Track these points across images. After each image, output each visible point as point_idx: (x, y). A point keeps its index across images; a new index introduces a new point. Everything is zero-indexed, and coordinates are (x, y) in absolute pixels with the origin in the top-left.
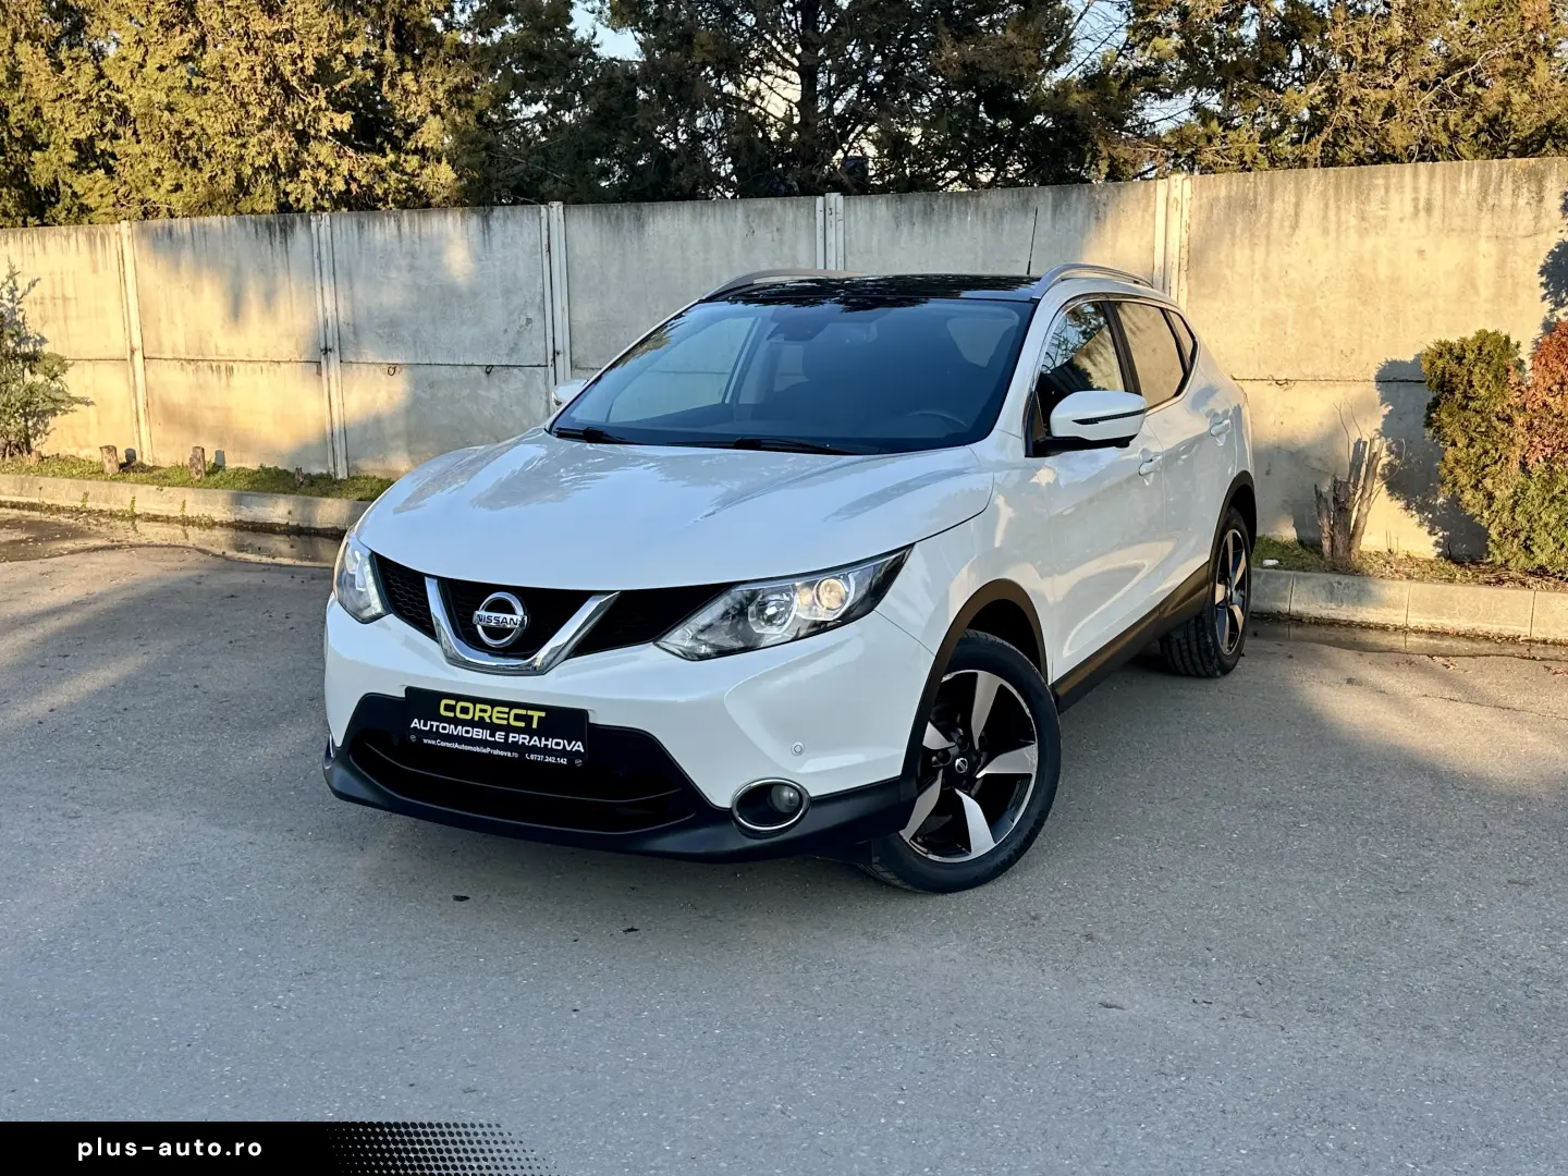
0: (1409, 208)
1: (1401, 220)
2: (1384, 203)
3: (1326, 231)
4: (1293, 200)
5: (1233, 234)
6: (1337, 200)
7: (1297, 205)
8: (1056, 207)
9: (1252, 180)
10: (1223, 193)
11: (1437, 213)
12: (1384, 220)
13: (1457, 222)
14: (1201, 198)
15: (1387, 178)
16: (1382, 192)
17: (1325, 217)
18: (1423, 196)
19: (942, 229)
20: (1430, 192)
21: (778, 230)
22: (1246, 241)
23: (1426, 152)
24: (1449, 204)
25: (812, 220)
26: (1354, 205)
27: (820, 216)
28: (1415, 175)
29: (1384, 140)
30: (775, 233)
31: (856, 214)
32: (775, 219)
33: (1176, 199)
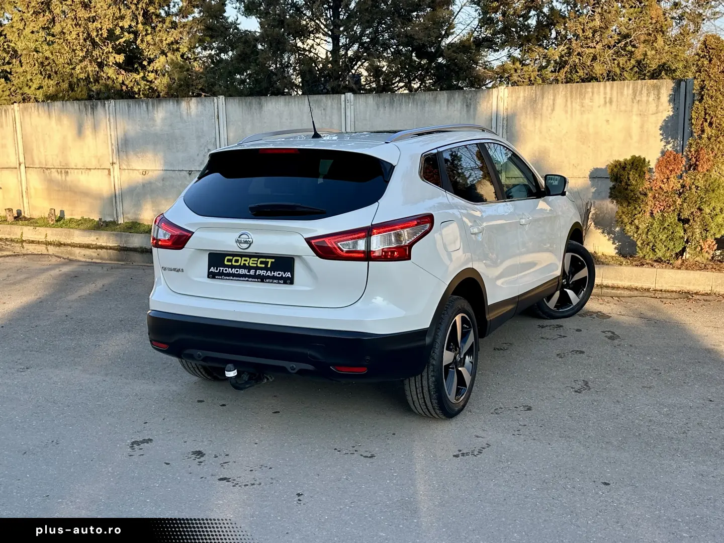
0: (602, 102)
1: (599, 107)
2: (592, 100)
3: (566, 112)
4: (552, 98)
5: (526, 113)
6: (571, 98)
7: (554, 100)
8: (448, 101)
9: (534, 89)
10: (522, 95)
11: (614, 104)
12: (592, 107)
13: (623, 108)
14: (512, 97)
15: (593, 88)
16: (591, 94)
17: (566, 105)
18: (608, 96)
19: (398, 109)
20: (611, 94)
21: (324, 109)
22: (532, 116)
23: (611, 77)
24: (619, 100)
25: (339, 105)
26: (578, 100)
27: (343, 103)
28: (605, 87)
29: (592, 71)
30: (323, 111)
31: (359, 103)
32: (322, 105)
33: (501, 97)
